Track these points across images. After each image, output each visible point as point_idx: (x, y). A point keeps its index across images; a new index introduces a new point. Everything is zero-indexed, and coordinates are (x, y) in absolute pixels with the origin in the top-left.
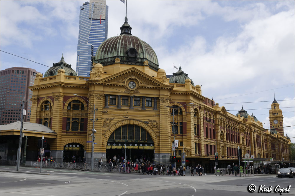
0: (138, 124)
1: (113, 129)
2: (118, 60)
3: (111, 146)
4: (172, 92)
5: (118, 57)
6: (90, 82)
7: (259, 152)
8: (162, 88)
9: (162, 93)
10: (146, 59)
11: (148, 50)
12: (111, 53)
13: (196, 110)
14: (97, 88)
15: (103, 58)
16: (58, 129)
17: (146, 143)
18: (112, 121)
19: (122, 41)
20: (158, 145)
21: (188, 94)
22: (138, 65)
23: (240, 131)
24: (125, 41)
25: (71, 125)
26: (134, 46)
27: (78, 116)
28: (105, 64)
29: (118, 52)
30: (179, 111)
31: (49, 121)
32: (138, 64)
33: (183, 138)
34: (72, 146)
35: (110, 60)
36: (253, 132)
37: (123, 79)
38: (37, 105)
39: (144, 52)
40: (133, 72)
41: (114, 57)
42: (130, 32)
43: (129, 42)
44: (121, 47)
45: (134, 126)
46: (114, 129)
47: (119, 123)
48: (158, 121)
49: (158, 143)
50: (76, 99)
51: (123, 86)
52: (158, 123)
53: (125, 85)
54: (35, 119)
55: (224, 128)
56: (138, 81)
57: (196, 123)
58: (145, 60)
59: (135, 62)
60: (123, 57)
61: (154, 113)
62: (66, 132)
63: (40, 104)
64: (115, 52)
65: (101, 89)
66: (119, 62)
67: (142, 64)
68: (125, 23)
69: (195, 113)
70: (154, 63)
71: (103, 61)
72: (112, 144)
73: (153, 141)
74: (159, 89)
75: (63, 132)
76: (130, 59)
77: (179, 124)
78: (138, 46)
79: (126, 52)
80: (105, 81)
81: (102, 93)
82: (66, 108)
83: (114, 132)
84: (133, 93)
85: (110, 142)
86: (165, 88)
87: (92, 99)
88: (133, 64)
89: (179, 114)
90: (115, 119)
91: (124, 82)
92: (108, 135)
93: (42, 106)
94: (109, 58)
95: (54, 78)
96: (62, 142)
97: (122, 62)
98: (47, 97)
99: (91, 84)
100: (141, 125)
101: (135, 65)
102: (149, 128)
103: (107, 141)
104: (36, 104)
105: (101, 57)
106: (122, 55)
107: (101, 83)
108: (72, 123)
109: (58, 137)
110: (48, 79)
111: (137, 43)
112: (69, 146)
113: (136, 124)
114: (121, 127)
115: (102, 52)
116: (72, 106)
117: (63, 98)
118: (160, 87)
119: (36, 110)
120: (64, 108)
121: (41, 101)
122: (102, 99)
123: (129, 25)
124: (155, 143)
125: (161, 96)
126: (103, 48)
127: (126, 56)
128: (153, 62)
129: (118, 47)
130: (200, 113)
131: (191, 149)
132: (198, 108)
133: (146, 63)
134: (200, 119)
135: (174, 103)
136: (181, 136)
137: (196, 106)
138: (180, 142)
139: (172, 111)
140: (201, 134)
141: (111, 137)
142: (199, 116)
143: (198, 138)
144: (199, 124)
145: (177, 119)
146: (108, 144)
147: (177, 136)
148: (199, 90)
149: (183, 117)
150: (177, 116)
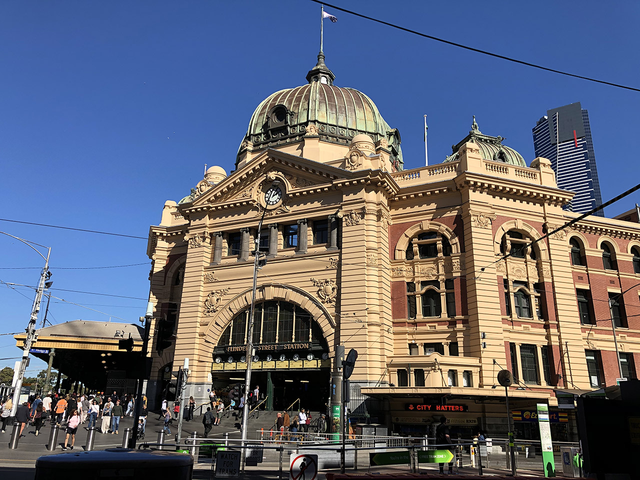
1: (224, 318)
2: (245, 146)
3: (222, 364)
5: (249, 137)
8: (344, 184)
10: (315, 122)
13: (514, 233)
14: (195, 221)
17: (308, 352)
18: (224, 297)
22: (292, 143)
29: (252, 127)
30: (440, 246)
32: (293, 139)
39: (310, 108)
45: (278, 304)
46: (229, 317)
47: (240, 299)
48: (338, 281)
52: (339, 286)
53: (253, 199)
56: (284, 182)
57: (528, 278)
58: (310, 125)
59: (286, 138)
65: (204, 220)
66: (249, 149)
67: (301, 137)
72: (224, 359)
73: (326, 343)
74: (340, 191)
76: (275, 135)
77: (442, 285)
78: (299, 99)
80: (209, 201)
81: (205, 231)
83: (229, 327)
84: (274, 215)
85: (219, 352)
86: (351, 183)
88: (281, 143)
89: (440, 255)
90: (230, 291)
92: (214, 333)
96: (157, 360)
97: (257, 148)
100: (293, 300)
101: (285, 144)
102: (314, 305)
103: (212, 350)
106: (258, 131)
107: (199, 206)
111: (301, 92)
113: (279, 296)
114: (246, 310)
117: (164, 262)
122: (203, 244)
124: (329, 350)
125: (344, 209)
127: (267, 130)
130: (548, 244)
131: (481, 366)
132: (534, 228)
133: (312, 130)
134: (551, 263)
135: (420, 225)
136: (453, 324)
137: (514, 221)
138: (447, 344)
139: (416, 248)
140: (557, 316)
141: (224, 339)
142: (543, 253)
143: (547, 327)
144: (545, 280)
145: (435, 272)
146: (217, 360)
147: (436, 324)
148: (540, 173)
149: (453, 261)
150: (436, 262)
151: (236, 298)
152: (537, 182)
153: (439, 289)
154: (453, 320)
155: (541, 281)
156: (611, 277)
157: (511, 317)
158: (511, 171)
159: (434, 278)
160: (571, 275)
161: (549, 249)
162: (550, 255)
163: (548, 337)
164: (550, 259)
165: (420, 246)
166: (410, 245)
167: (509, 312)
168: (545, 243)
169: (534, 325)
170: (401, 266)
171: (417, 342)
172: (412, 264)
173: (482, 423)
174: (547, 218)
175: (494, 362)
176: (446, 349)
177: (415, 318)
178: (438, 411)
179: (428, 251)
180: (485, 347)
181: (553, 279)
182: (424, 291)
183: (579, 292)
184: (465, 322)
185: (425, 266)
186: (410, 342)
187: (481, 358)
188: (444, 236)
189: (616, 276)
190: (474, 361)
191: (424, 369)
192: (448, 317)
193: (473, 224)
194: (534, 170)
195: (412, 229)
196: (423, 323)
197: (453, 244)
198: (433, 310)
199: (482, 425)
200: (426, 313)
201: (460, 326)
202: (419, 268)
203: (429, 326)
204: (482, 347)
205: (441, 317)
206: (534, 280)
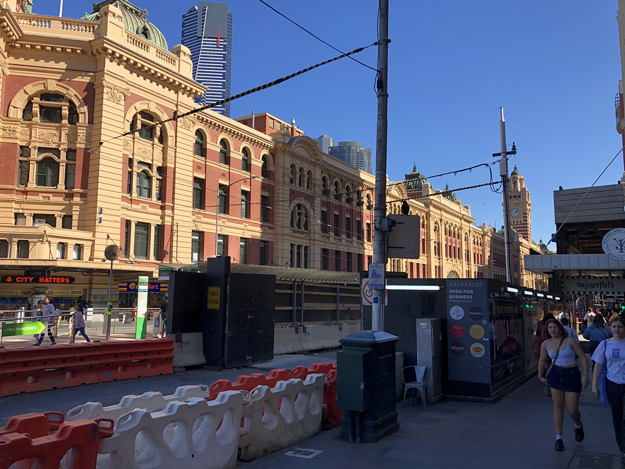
13: (145, 114)
21: (97, 51)
30: (65, 112)
33: (71, 204)
36: (437, 223)
55: (310, 199)
57: (152, 161)
77: (63, 155)
89: (65, 122)
130: (176, 132)
131: (94, 240)
132: (165, 113)
134: (175, 150)
135: (44, 84)
136: (70, 196)
137: (147, 102)
138: (60, 216)
139: (36, 109)
140: (173, 199)
142: (170, 139)
143: (163, 208)
144: (168, 165)
145: (56, 139)
147: (51, 195)
148: (179, 61)
149: (79, 131)
150: (59, 129)
152: (176, 70)
153: (59, 158)
154: (70, 192)
155: (165, 166)
156: (224, 170)
157: (131, 196)
158: (152, 50)
159: (54, 146)
160: (191, 164)
161: (176, 136)
162: (176, 142)
163: (163, 217)
164: (176, 146)
165: (41, 107)
166: (30, 104)
167: (130, 191)
168: (173, 130)
169: (152, 205)
170: (15, 126)
171: (25, 211)
172: (30, 127)
173: (87, 294)
174: (179, 107)
175: (108, 237)
176: (59, 221)
177: (26, 186)
178: (41, 283)
179: (50, 115)
180: (100, 222)
181: (175, 165)
182: (41, 157)
183: (196, 179)
184: (83, 196)
185: (45, 131)
186: (16, 211)
187: (95, 232)
188: (71, 102)
189: (228, 170)
190: (88, 235)
191: (29, 240)
192: (66, 189)
193: (105, 96)
194: (175, 56)
195: (33, 86)
196: (36, 193)
197: (81, 113)
198: (49, 179)
199: (87, 296)
200: (41, 181)
201: (77, 199)
202: (37, 132)
203: (43, 197)
204: (97, 222)
205: (57, 188)
206: (158, 163)
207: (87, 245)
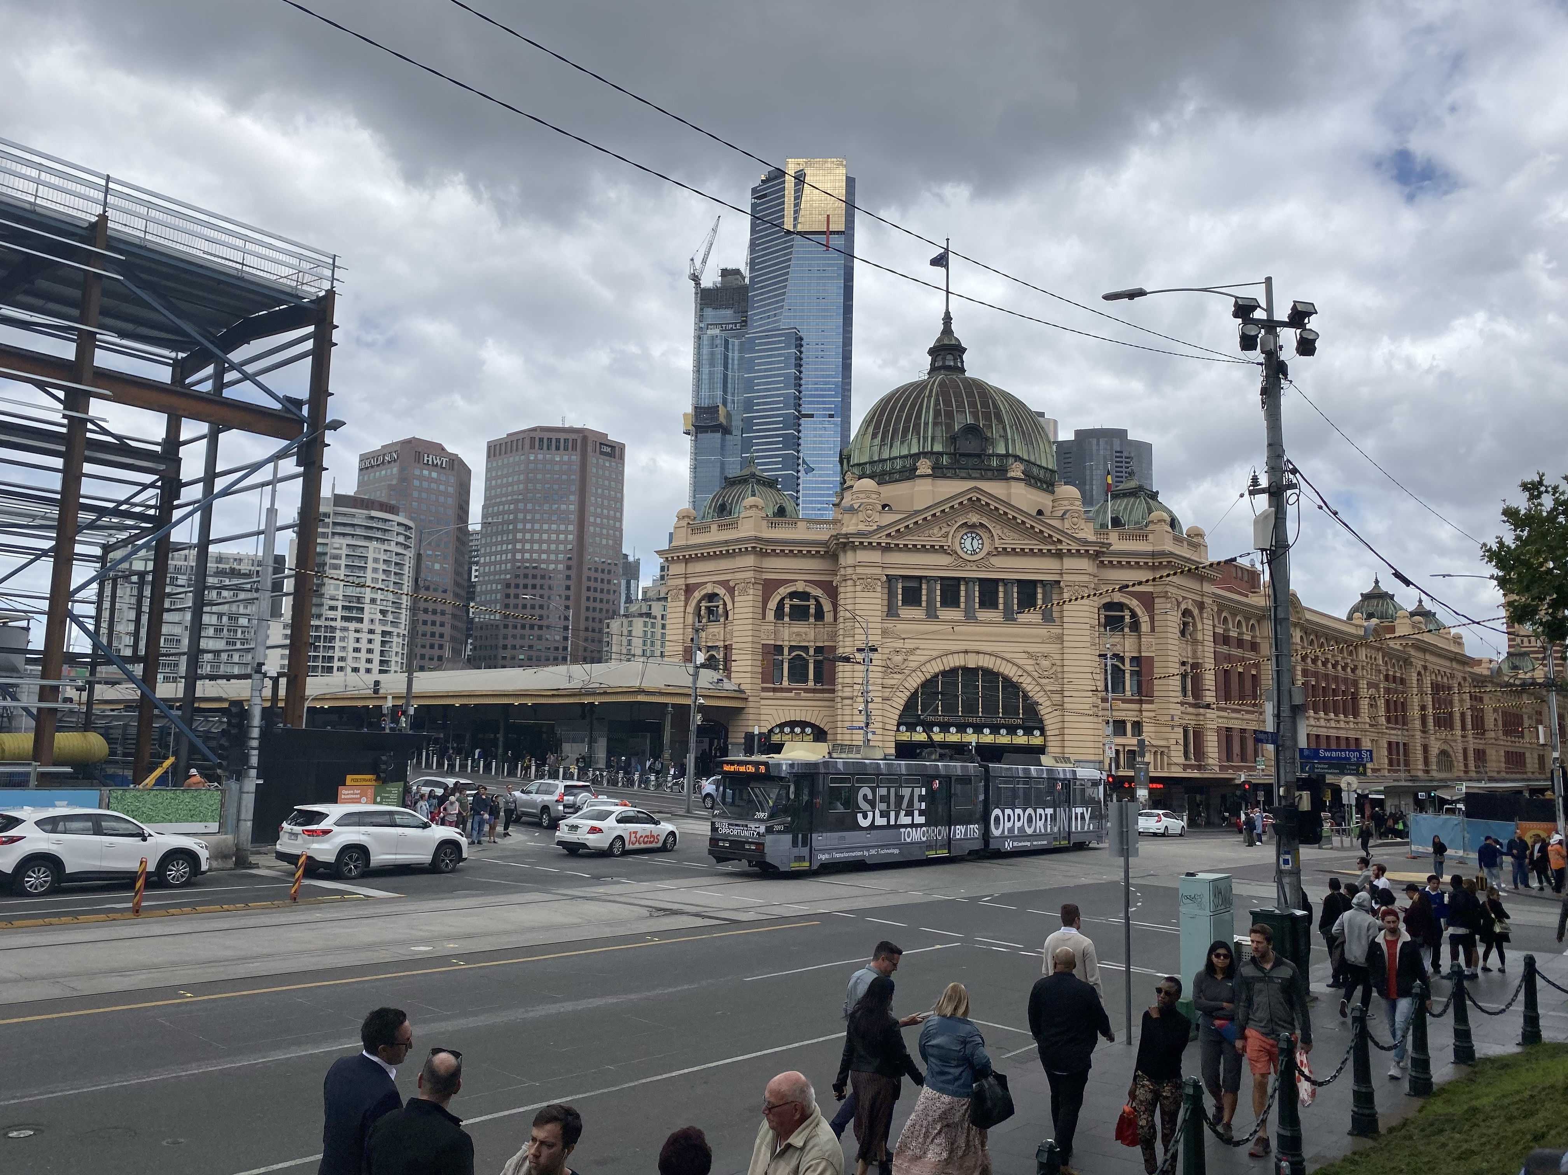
0: (991, 666)
1: (914, 682)
2: (924, 466)
3: (909, 734)
4: (1102, 559)
5: (925, 454)
6: (841, 540)
7: (1445, 747)
8: (1069, 550)
9: (1069, 563)
10: (1017, 458)
11: (1021, 426)
12: (902, 443)
13: (1186, 613)
14: (863, 556)
15: (876, 458)
16: (749, 680)
17: (1018, 727)
18: (911, 658)
19: (937, 400)
20: (1057, 732)
21: (1161, 563)
22: (991, 479)
23: (1359, 672)
24: (947, 403)
25: (786, 666)
26: (975, 415)
27: (804, 641)
28: (883, 477)
29: (925, 439)
30: (1127, 619)
31: (722, 655)
32: (990, 474)
33: (1141, 711)
34: (792, 731)
35: (899, 464)
36: (1419, 674)
37: (944, 525)
38: (685, 607)
39: (1009, 437)
40: (974, 504)
41: (911, 456)
42: (962, 362)
43: (960, 405)
44: (935, 424)
45: (980, 672)
46: (919, 681)
47: (933, 663)
48: (1059, 657)
49: (1059, 725)
50: (801, 590)
51: (942, 547)
52: (1059, 663)
53: (950, 544)
54: (681, 648)
56: (990, 531)
57: (1187, 658)
58: (1011, 460)
59: (980, 469)
60: (941, 454)
61: (1043, 631)
62: (774, 690)
63: (693, 603)
64: (915, 441)
65: (876, 556)
66: (930, 472)
67: (1001, 474)
68: (943, 333)
69: (1185, 624)
70: (1040, 467)
71: (878, 468)
72: (911, 728)
73: (1041, 721)
74: (1059, 555)
75: (764, 689)
76: (963, 460)
77: (1127, 661)
78: (987, 416)
79: (953, 439)
80: (889, 535)
81: (880, 572)
82: (770, 615)
83: (916, 691)
84: (974, 568)
85: (904, 720)
86: (1078, 551)
87: (849, 589)
88: (973, 475)
89: (1127, 630)
90: (918, 652)
91: (946, 535)
92: (900, 701)
93: (698, 608)
94: (896, 458)
95: (733, 525)
96: (763, 717)
97: (939, 472)
98: (714, 582)
99: (845, 545)
100: (1001, 670)
101: (982, 478)
102: (1029, 680)
103: (897, 717)
104: (682, 604)
105: (871, 457)
106: (938, 448)
107: (875, 540)
108: (790, 661)
109: (751, 704)
110: (714, 527)
111: (985, 404)
112: (782, 731)
113: (985, 665)
114: (940, 677)
115: (872, 439)
116: (787, 610)
117: (760, 587)
118: (1064, 547)
119: (682, 620)
120: (764, 618)
121: (697, 595)
122: (879, 589)
123: (957, 339)
124: (1047, 728)
125: (1066, 577)
126: (877, 427)
127: (952, 451)
128: (1038, 463)
129: (926, 424)
133: (1016, 470)
134: (1203, 643)
135: (1110, 596)
136: (1139, 702)
137: (1187, 600)
138: (1130, 722)
139: (1103, 620)
140: (1203, 696)
141: (910, 705)
142: (1198, 632)
144: (1199, 660)
145: (1120, 647)
146: (901, 728)
147: (1120, 702)
149: (1142, 639)
150: (1123, 637)
151: (929, 661)
153: (1124, 665)
154: (1137, 699)
155: (1195, 662)
159: (1119, 654)
162: (1203, 635)
164: (1203, 640)
165: (1107, 617)
168: (1201, 623)
174: (1204, 597)
175: (1178, 742)
176: (1129, 727)
179: (1115, 625)
181: (1203, 660)
184: (1150, 702)
185: (1110, 640)
188: (1131, 610)
192: (1132, 695)
197: (1143, 621)
201: (1146, 706)
202: (1103, 641)
203: (1114, 703)
205: (1124, 695)
206: (1190, 661)
207: (1166, 750)
